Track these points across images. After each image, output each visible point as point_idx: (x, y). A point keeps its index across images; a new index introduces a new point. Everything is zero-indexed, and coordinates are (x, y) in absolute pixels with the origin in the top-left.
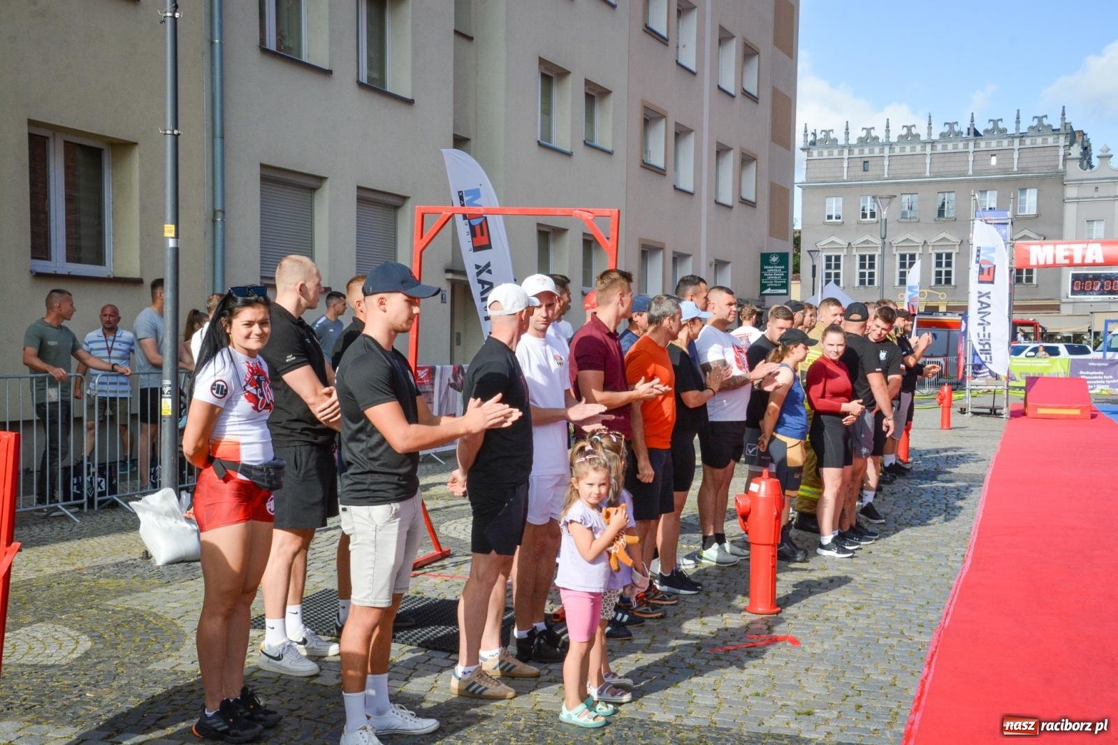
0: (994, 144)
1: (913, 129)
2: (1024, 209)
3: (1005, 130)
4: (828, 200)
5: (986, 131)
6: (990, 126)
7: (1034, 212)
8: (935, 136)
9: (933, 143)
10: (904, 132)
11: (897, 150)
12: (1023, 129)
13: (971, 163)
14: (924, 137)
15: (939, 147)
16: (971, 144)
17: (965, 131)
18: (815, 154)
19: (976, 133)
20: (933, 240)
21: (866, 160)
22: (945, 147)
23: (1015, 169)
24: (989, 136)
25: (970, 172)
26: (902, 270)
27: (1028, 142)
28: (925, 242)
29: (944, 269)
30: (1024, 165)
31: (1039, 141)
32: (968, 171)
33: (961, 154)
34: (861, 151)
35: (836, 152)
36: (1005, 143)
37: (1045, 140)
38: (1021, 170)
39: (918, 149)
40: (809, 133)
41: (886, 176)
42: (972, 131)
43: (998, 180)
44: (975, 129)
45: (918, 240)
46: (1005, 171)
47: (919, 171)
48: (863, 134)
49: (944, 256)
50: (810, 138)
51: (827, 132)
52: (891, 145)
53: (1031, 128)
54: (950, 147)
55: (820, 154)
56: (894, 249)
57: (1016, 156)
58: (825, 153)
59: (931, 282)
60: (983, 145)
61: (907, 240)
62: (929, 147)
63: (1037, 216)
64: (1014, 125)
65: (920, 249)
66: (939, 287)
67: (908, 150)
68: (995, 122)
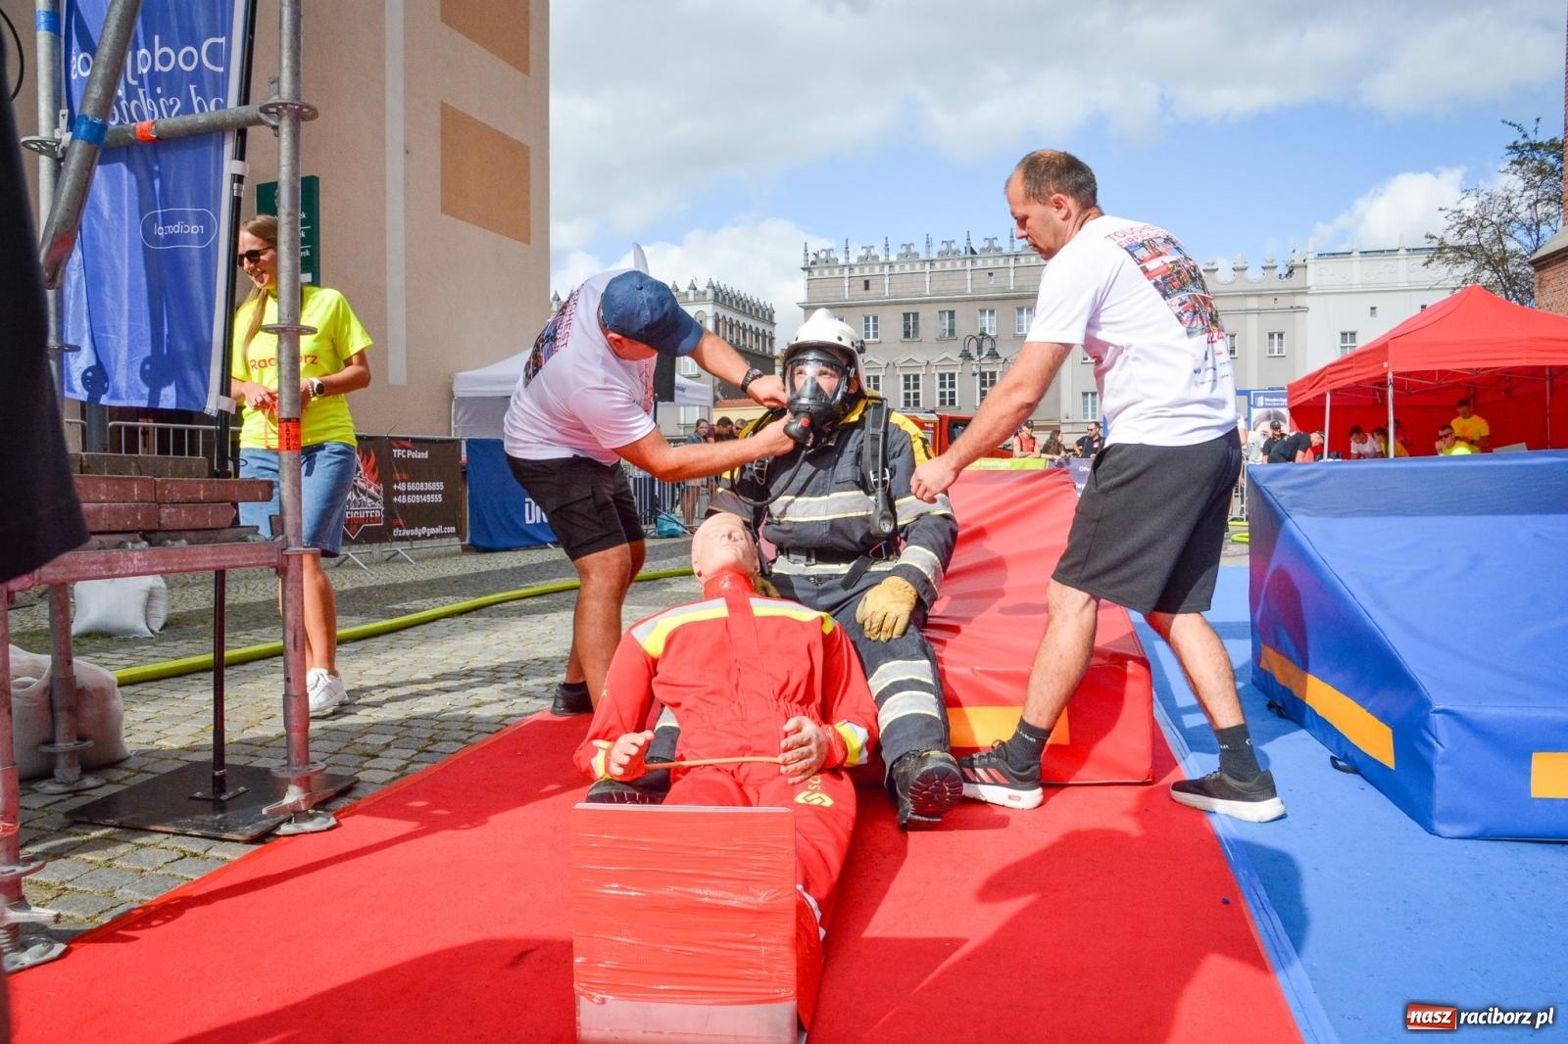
0: (990, 263)
1: (912, 247)
3: (999, 249)
5: (983, 250)
6: (986, 244)
8: (934, 255)
9: (932, 262)
10: (904, 250)
11: (897, 269)
13: (969, 282)
14: (922, 256)
15: (938, 266)
16: (969, 262)
17: (963, 251)
18: (816, 274)
19: (973, 252)
20: (935, 361)
21: (866, 278)
22: (943, 265)
23: (1012, 287)
24: (985, 254)
25: (969, 291)
26: (906, 391)
27: (1023, 261)
28: (928, 363)
29: (947, 390)
30: (1020, 284)
32: (966, 289)
33: (959, 273)
34: (862, 270)
35: (836, 271)
36: (1001, 262)
38: (1018, 288)
39: (918, 267)
40: (810, 252)
41: (887, 295)
42: (969, 249)
43: (996, 300)
44: (972, 249)
45: (921, 359)
47: (918, 289)
48: (864, 253)
49: (947, 376)
50: (812, 258)
51: (828, 252)
52: (891, 265)
54: (948, 265)
55: (821, 273)
56: (898, 369)
57: (1011, 273)
58: (826, 273)
59: (934, 404)
60: (980, 264)
61: (910, 360)
62: (928, 265)
64: (1008, 244)
65: (924, 369)
66: (943, 407)
67: (907, 268)
68: (991, 241)
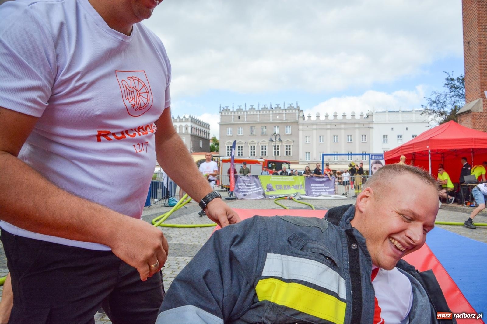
1: (253, 106)
2: (287, 132)
3: (280, 108)
4: (227, 129)
6: (276, 106)
7: (290, 133)
8: (260, 109)
9: (260, 111)
10: (251, 107)
11: (249, 113)
12: (286, 108)
13: (271, 117)
14: (257, 109)
16: (271, 112)
17: (269, 108)
18: (223, 114)
20: (260, 142)
21: (239, 116)
22: (263, 112)
23: (284, 120)
24: (276, 109)
27: (287, 111)
28: (258, 142)
29: (264, 151)
30: (287, 118)
31: (291, 111)
32: (270, 120)
33: (268, 114)
34: (238, 113)
35: (230, 113)
36: (281, 112)
37: (292, 111)
38: (286, 120)
39: (255, 112)
40: (222, 107)
41: (245, 121)
42: (271, 107)
43: (279, 123)
45: (256, 141)
46: (281, 120)
47: (255, 119)
48: (238, 108)
49: (264, 146)
50: (222, 109)
51: (227, 107)
52: (247, 112)
53: (288, 107)
54: (265, 112)
55: (225, 114)
56: (249, 144)
57: (284, 115)
58: (227, 114)
59: (260, 155)
60: (274, 112)
61: (252, 141)
62: (258, 112)
63: (291, 134)
65: (257, 144)
68: (278, 105)
